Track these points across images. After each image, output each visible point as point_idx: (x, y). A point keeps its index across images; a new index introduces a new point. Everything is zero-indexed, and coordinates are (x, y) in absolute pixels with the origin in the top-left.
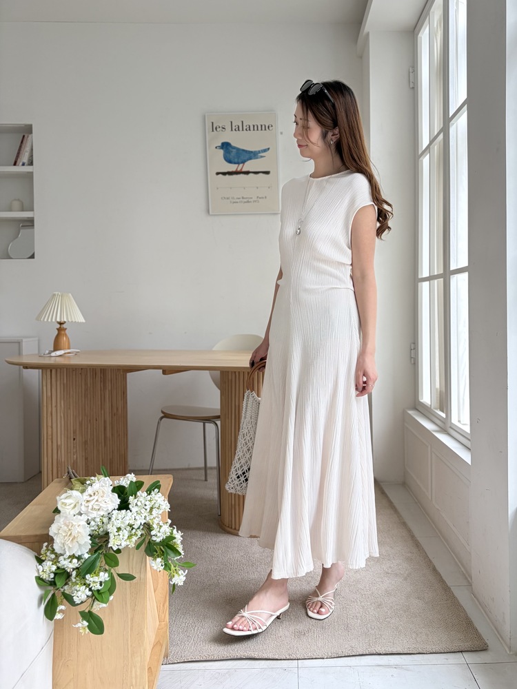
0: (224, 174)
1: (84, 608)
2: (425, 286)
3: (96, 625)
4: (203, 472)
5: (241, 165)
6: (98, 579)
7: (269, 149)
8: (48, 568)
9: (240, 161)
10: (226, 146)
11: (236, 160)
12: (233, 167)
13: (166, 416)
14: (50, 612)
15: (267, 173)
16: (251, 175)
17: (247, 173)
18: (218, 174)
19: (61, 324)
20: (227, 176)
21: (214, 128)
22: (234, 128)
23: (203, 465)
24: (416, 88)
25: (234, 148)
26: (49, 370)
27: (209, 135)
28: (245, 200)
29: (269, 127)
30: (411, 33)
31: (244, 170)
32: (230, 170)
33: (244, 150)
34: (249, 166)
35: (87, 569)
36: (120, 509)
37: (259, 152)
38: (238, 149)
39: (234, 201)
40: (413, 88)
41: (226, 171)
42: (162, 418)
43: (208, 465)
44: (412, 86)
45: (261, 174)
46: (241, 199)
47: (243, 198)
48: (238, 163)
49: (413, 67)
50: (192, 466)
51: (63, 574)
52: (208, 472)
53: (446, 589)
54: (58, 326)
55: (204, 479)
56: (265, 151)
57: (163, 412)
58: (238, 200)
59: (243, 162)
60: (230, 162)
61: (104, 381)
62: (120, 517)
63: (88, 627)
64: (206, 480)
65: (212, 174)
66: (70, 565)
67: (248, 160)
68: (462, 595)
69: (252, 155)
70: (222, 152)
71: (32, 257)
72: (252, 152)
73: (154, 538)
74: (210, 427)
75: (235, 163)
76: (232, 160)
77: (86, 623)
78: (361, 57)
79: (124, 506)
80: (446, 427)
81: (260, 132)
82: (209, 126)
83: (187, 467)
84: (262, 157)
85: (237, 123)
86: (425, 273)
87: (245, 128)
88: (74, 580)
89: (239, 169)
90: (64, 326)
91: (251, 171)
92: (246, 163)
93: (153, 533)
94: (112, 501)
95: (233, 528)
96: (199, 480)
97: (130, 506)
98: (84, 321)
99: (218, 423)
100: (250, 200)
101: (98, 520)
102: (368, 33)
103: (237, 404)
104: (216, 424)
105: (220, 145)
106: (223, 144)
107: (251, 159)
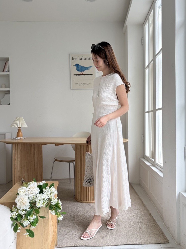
0: (76, 75)
1: (27, 228)
2: (147, 115)
3: (32, 234)
4: (69, 180)
5: (82, 72)
6: (32, 218)
7: (92, 66)
8: (15, 214)
9: (82, 70)
10: (77, 65)
11: (81, 70)
12: (79, 73)
13: (56, 160)
14: (15, 229)
15: (92, 75)
16: (86, 75)
17: (85, 75)
18: (74, 75)
19: (19, 128)
20: (78, 76)
21: (73, 59)
22: (80, 59)
23: (69, 178)
24: (144, 45)
25: (80, 66)
26: (15, 144)
27: (71, 61)
28: (84, 84)
30: (142, 25)
31: (83, 74)
33: (83, 67)
34: (85, 72)
35: (28, 214)
36: (40, 193)
37: (89, 67)
38: (81, 66)
40: (143, 45)
41: (77, 74)
42: (55, 161)
43: (71, 178)
44: (142, 44)
45: (89, 75)
46: (82, 84)
47: (83, 83)
48: (81, 71)
49: (143, 37)
50: (65, 178)
51: (20, 216)
52: (71, 180)
53: (154, 221)
54: (18, 129)
56: (91, 67)
57: (55, 159)
58: (81, 84)
59: (83, 71)
60: (78, 71)
61: (34, 148)
62: (40, 196)
63: (29, 235)
64: (70, 183)
65: (72, 75)
66: (22, 213)
67: (85, 70)
68: (160, 224)
69: (86, 68)
70: (76, 67)
71: (9, 104)
72: (86, 67)
73: (52, 204)
74: (72, 164)
75: (80, 71)
77: (28, 234)
78: (124, 34)
79: (41, 192)
80: (154, 164)
81: (89, 60)
82: (71, 58)
84: (90, 69)
85: (81, 57)
86: (147, 110)
87: (84, 59)
88: (24, 218)
89: (82, 73)
90: (20, 129)
91: (86, 74)
93: (51, 202)
94: (37, 190)
95: (80, 200)
96: (68, 183)
97: (44, 192)
98: (27, 127)
99: (75, 163)
100: (85, 84)
101: (32, 197)
102: (127, 25)
103: (81, 156)
104: (74, 163)
105: (75, 65)
106: (76, 64)
107: (86, 70)
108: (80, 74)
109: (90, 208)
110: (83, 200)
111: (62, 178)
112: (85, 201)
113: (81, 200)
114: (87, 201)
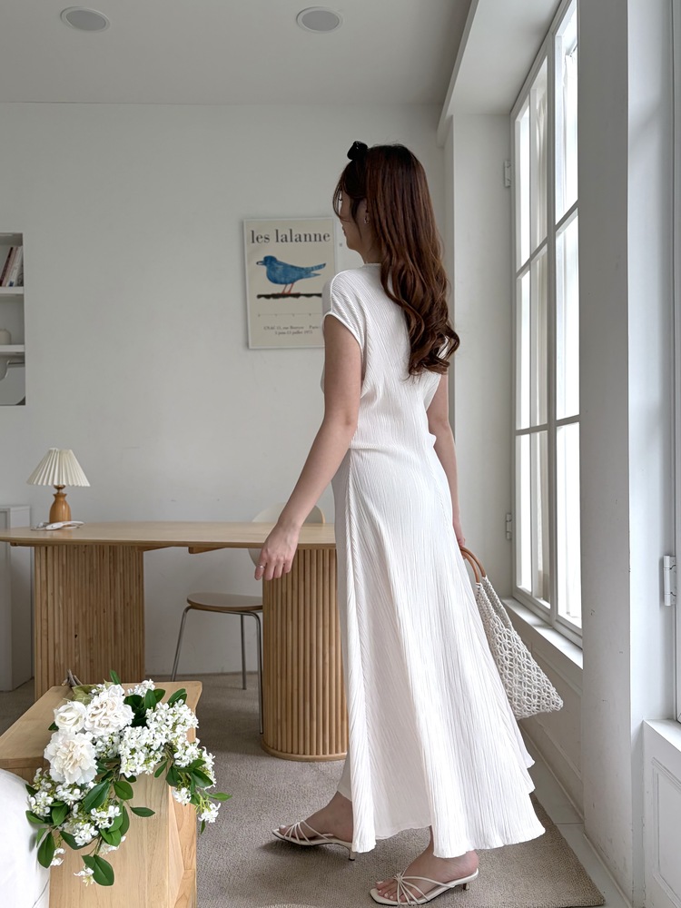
0: (268, 297)
1: (89, 851)
2: (524, 441)
3: (104, 874)
4: (241, 677)
5: (289, 286)
6: (107, 815)
7: (324, 265)
8: (43, 800)
9: (288, 280)
10: (269, 261)
11: (283, 279)
12: (278, 289)
13: (193, 606)
14: (45, 857)
16: (301, 298)
17: (297, 295)
18: (259, 296)
19: (59, 488)
20: (272, 300)
21: (255, 239)
22: (280, 238)
23: (241, 670)
24: (512, 187)
25: (280, 263)
26: (44, 548)
27: (249, 247)
28: (295, 330)
29: (324, 237)
30: (506, 117)
31: (293, 292)
32: (276, 292)
33: (292, 267)
34: (299, 287)
35: (92, 801)
36: (134, 725)
37: (312, 269)
38: (285, 266)
39: (281, 331)
40: (509, 187)
41: (270, 293)
42: (188, 609)
43: (247, 669)
44: (507, 184)
45: (312, 297)
46: (289, 330)
47: (292, 327)
48: (286, 283)
49: (509, 160)
50: (226, 671)
51: (61, 808)
52: (248, 677)
54: (56, 491)
55: (242, 687)
56: (320, 267)
57: (189, 601)
58: (285, 331)
59: (292, 282)
60: (275, 281)
61: (112, 559)
62: (134, 735)
63: (94, 876)
64: (244, 688)
65: (252, 297)
66: (71, 797)
67: (298, 279)
68: (571, 836)
69: (303, 272)
70: (264, 268)
71: (23, 402)
72: (303, 269)
73: (178, 763)
74: (250, 621)
75: (281, 283)
76: (278, 279)
77: (91, 871)
78: (442, 148)
79: (140, 721)
80: (551, 621)
82: (248, 235)
83: (220, 671)
84: (316, 275)
85: (284, 231)
86: (524, 423)
87: (294, 238)
88: (76, 816)
89: (286, 291)
90: (63, 491)
91: (301, 293)
92: (295, 283)
93: (176, 756)
94: (124, 715)
95: (281, 751)
96: (236, 688)
97: (148, 722)
98: (89, 485)
99: (260, 615)
100: (301, 330)
101: (106, 739)
102: (452, 117)
103: (284, 591)
104: (258, 617)
105: (262, 260)
106: (266, 258)
107: (301, 278)
108: (280, 291)
109: (316, 778)
110: (290, 750)
111: (216, 672)
112: (298, 753)
113: (284, 750)
114: (304, 754)
